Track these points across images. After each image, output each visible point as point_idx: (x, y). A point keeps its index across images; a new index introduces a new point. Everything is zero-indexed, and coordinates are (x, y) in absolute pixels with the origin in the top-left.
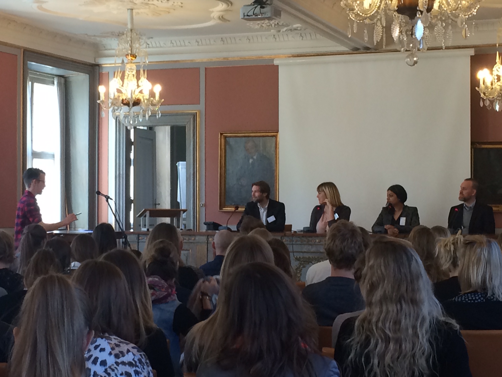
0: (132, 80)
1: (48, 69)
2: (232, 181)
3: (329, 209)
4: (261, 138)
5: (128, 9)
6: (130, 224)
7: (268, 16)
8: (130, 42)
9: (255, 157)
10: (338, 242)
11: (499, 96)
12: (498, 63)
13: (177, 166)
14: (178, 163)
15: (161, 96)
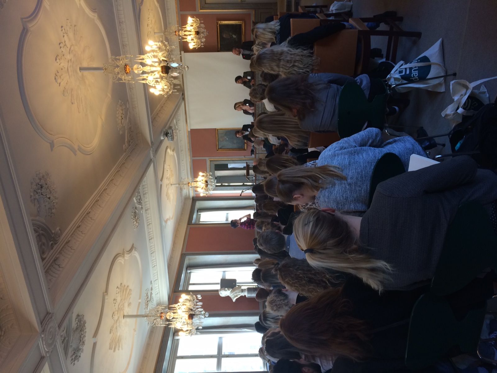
0: (198, 184)
1: (195, 216)
2: (235, 146)
3: (244, 108)
4: (219, 135)
5: (171, 186)
7: (172, 131)
8: (184, 185)
9: (226, 137)
10: (258, 96)
11: (199, 39)
12: (186, 40)
14: (228, 168)
15: (203, 172)
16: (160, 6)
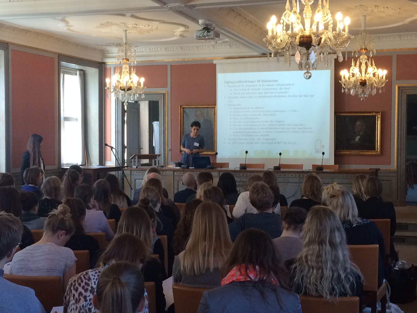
0: (126, 75)
1: (73, 66)
4: (205, 109)
5: (124, 30)
6: (125, 160)
7: (212, 37)
8: (125, 51)
11: (354, 86)
12: (353, 66)
13: (153, 124)
14: (153, 122)
15: (145, 85)
16: (405, 24)
